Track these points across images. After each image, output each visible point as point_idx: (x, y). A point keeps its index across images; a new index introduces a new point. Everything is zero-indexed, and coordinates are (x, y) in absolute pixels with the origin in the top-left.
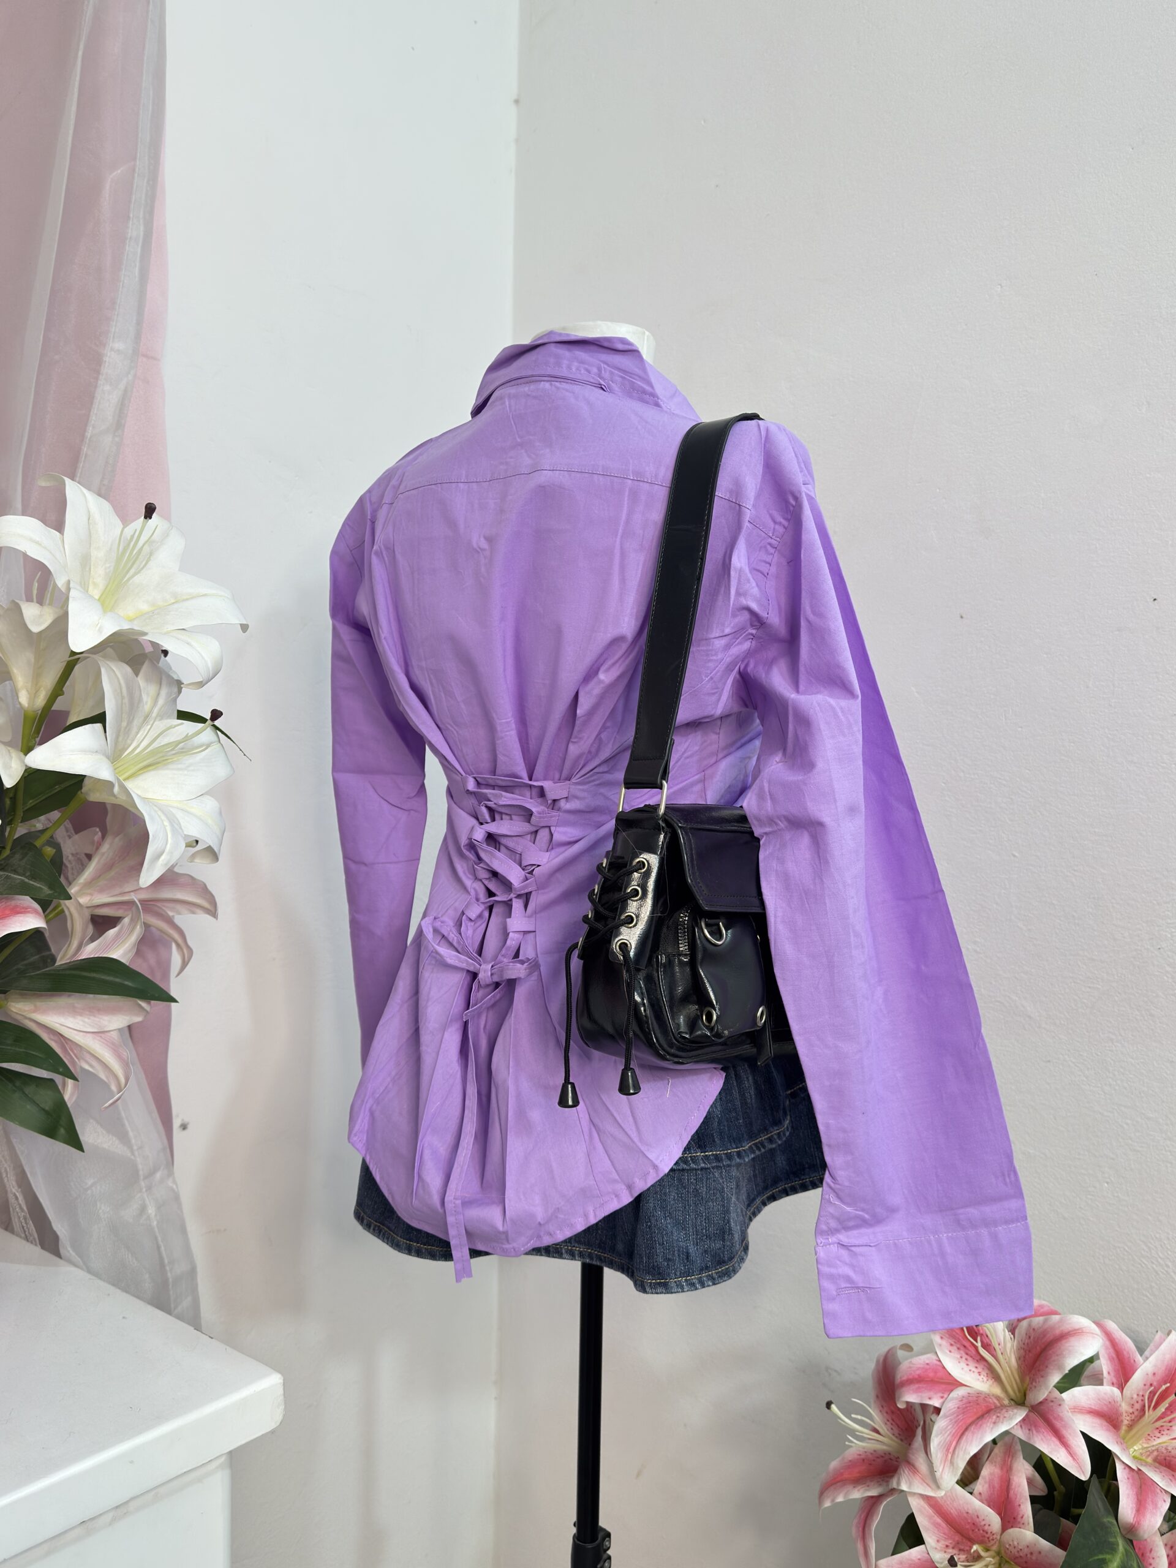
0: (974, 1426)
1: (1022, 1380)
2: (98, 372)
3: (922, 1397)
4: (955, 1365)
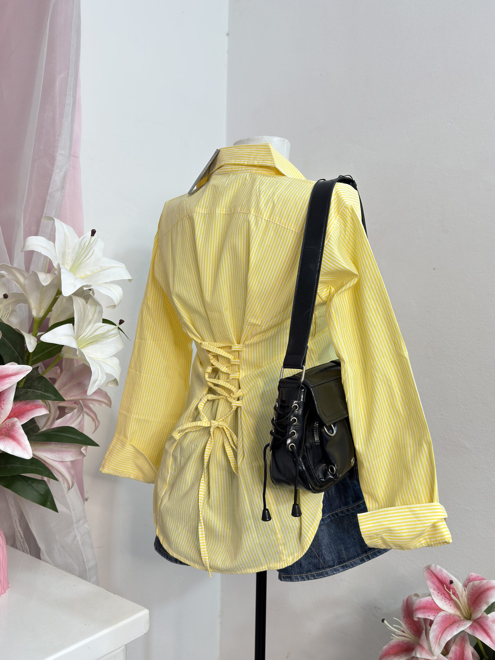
0: (448, 628)
1: (470, 609)
2: (54, 164)
3: (425, 615)
4: (440, 602)
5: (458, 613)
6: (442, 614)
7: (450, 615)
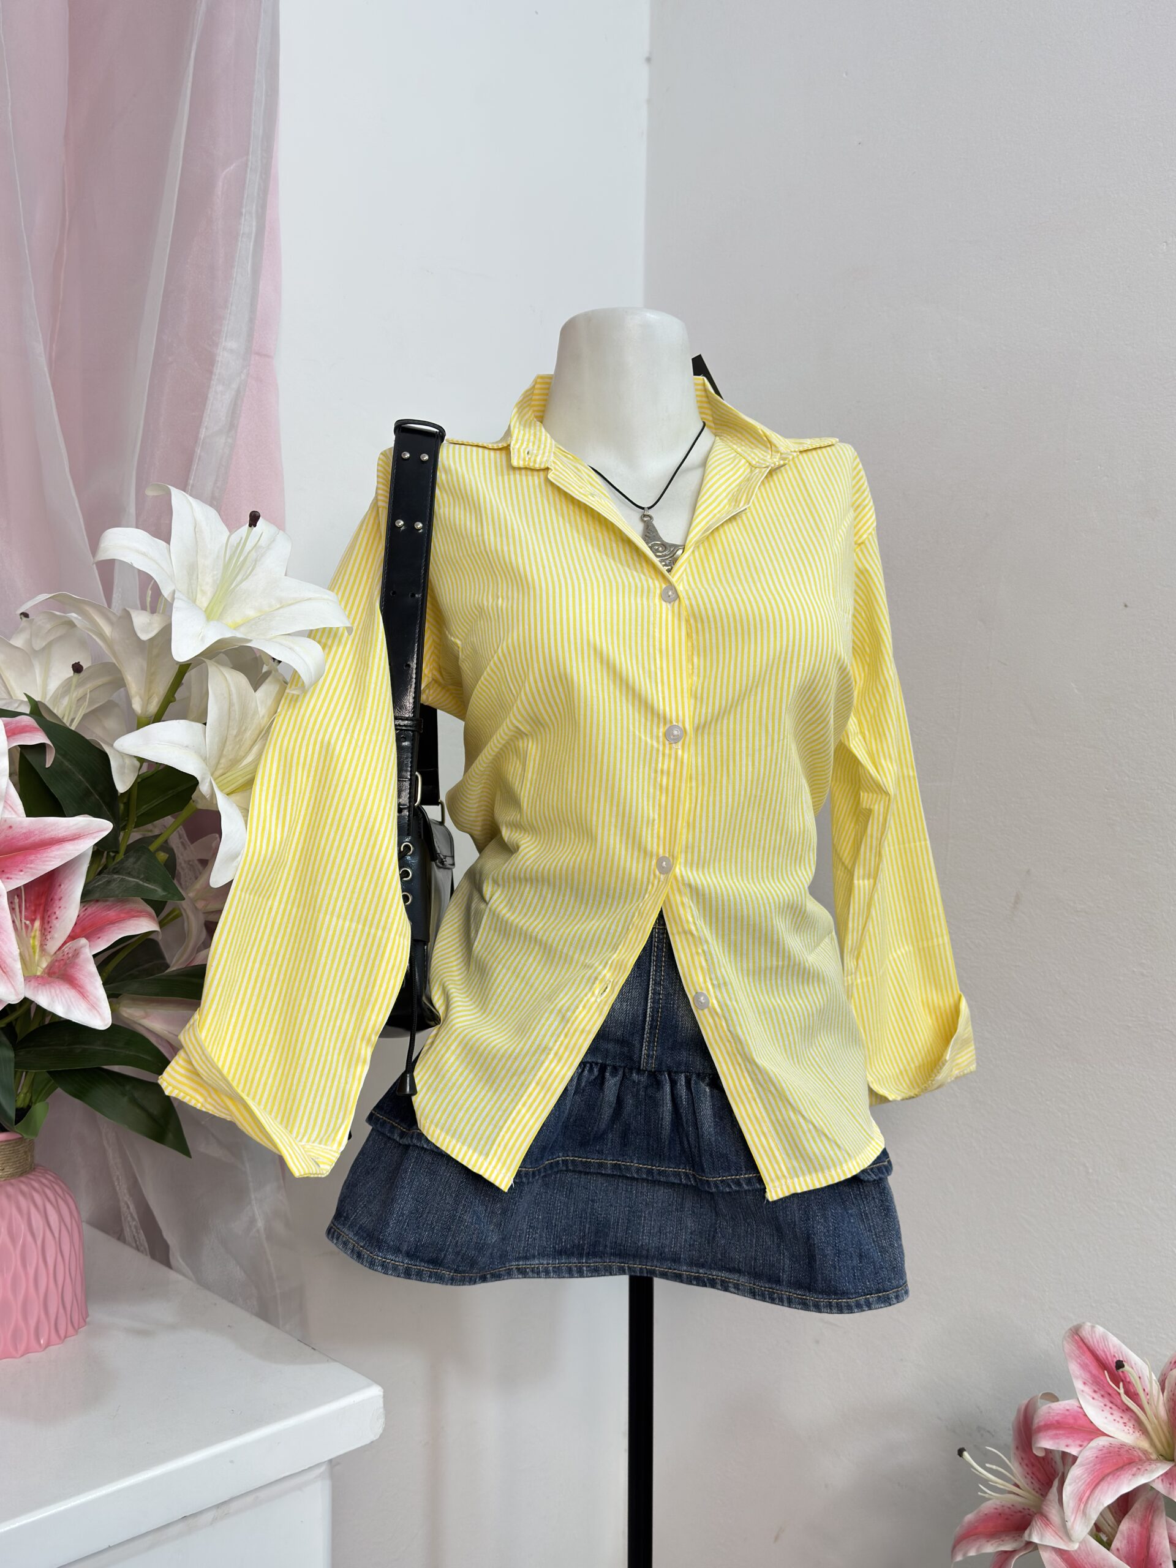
0: (1110, 1477)
2: (211, 372)
3: (1058, 1444)
4: (1098, 1413)
5: (1145, 1444)
6: (1101, 1442)
7: (1122, 1445)
